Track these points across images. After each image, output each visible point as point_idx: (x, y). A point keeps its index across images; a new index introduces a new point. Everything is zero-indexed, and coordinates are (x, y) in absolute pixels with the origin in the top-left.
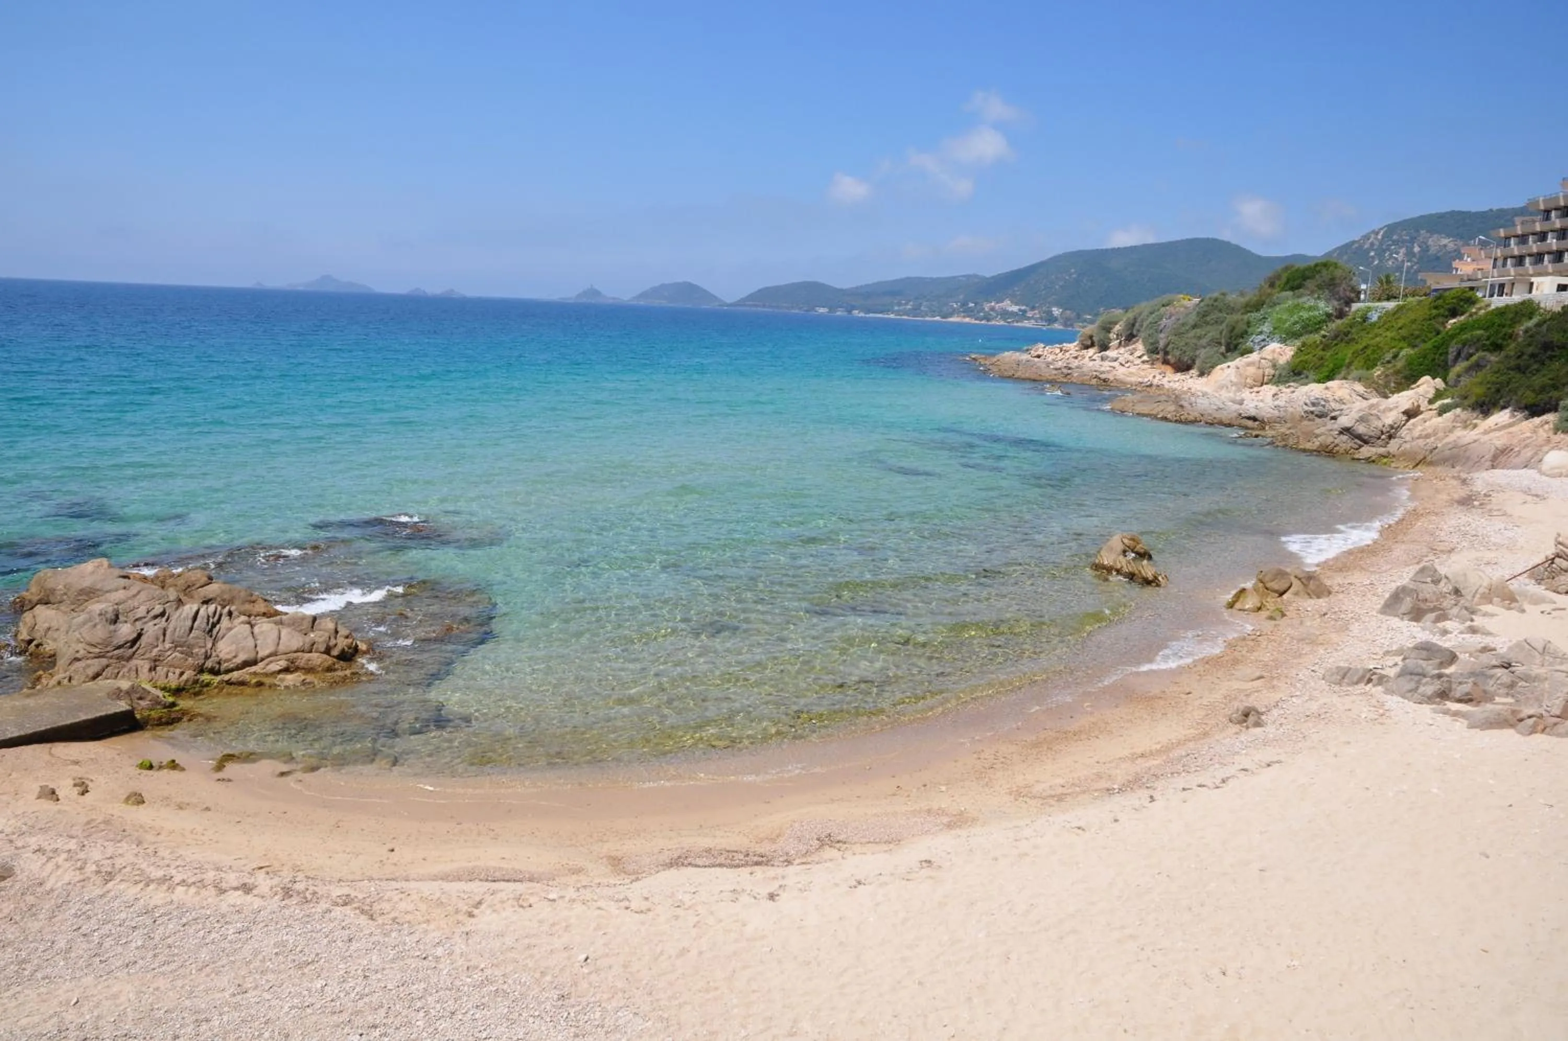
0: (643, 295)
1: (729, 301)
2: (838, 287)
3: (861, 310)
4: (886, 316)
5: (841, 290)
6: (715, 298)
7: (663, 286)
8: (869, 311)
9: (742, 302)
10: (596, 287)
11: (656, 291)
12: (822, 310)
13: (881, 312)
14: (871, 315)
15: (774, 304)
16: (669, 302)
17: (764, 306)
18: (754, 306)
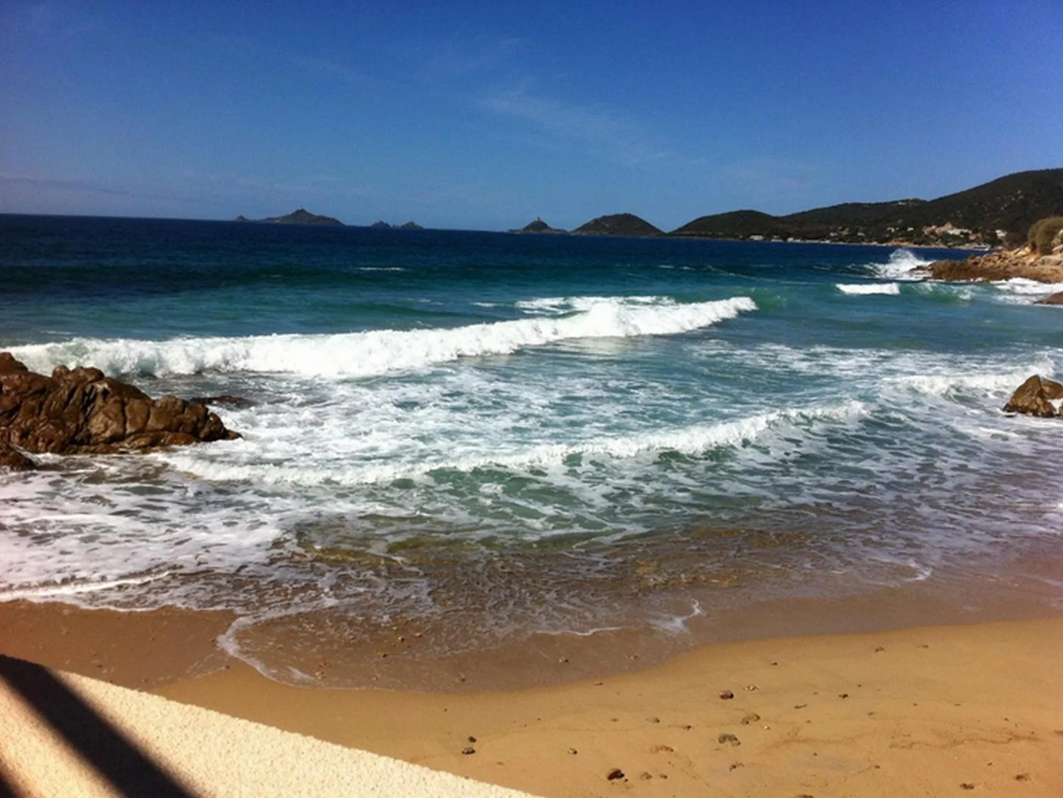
0: (585, 227)
2: (773, 214)
3: (796, 237)
5: (777, 217)
7: (605, 218)
8: (804, 238)
12: (756, 238)
13: (817, 238)
14: (808, 241)
15: (710, 233)
16: (610, 233)
17: (700, 235)
18: (691, 235)
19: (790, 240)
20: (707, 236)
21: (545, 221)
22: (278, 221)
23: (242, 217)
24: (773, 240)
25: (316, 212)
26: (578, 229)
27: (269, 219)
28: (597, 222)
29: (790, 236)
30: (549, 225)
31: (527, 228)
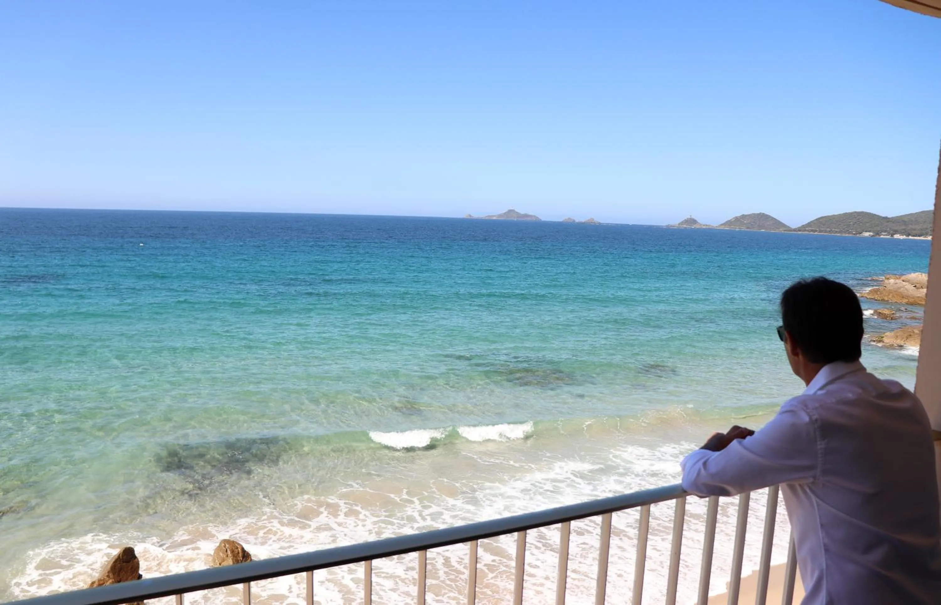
0: (729, 223)
1: (793, 227)
2: (883, 215)
3: (902, 234)
4: (926, 239)
5: (886, 218)
6: (783, 225)
7: (743, 216)
8: (908, 235)
9: (803, 228)
10: (693, 217)
11: (739, 220)
12: (867, 234)
13: (919, 236)
14: (910, 237)
15: (828, 230)
16: (748, 228)
17: (820, 231)
18: (812, 231)
19: (897, 236)
20: (826, 232)
21: (696, 218)
22: (495, 218)
23: (470, 216)
24: (882, 237)
25: (522, 212)
26: (722, 225)
27: (489, 216)
28: (737, 219)
29: (896, 232)
30: (699, 221)
31: (682, 223)
